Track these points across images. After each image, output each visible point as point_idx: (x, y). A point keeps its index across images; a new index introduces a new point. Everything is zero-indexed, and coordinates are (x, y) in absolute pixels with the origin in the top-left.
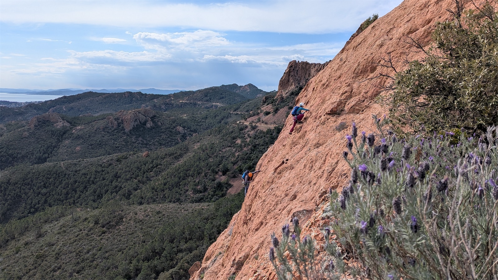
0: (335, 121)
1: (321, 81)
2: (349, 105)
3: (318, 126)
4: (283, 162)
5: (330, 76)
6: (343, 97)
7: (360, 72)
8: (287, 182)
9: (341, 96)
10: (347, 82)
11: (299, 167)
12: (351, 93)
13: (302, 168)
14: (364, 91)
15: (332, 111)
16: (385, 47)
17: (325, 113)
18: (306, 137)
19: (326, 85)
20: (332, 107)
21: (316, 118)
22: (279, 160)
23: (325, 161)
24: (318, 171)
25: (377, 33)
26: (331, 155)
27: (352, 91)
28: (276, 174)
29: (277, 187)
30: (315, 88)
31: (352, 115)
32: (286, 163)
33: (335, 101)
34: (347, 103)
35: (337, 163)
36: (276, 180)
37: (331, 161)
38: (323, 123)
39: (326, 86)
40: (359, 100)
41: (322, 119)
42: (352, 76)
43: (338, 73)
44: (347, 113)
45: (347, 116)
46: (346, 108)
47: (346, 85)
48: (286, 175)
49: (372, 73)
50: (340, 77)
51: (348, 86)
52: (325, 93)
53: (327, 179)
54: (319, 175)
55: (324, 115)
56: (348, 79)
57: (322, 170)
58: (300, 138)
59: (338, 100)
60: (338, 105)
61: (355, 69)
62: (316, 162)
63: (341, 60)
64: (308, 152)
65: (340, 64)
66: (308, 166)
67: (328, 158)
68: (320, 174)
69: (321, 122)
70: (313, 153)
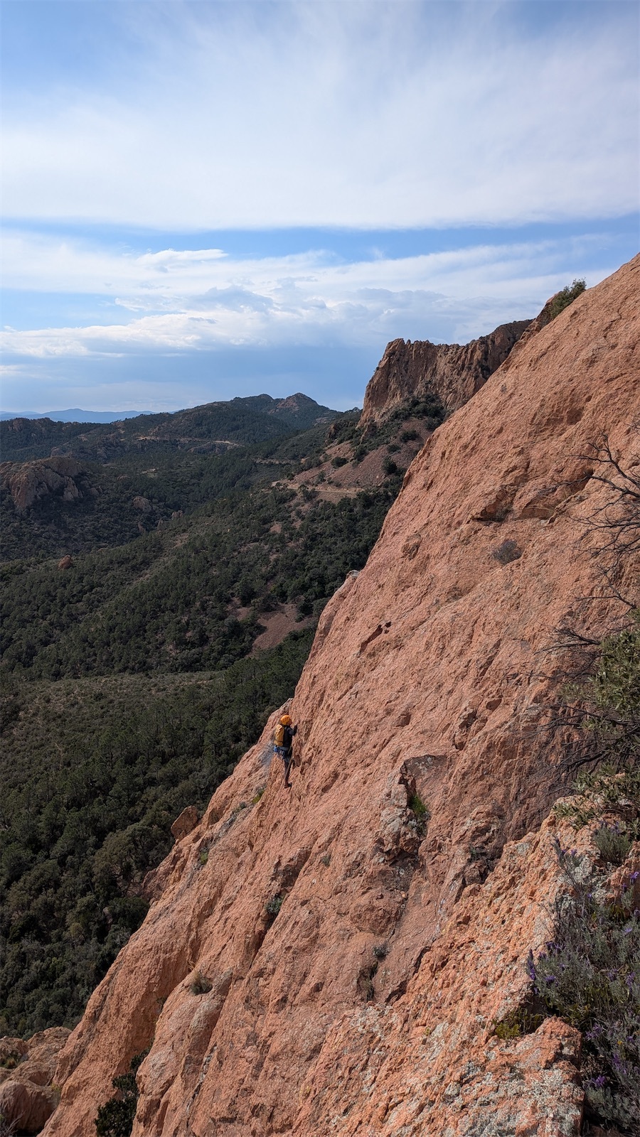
0: (492, 537)
1: (460, 437)
2: (523, 499)
3: (455, 547)
4: (379, 630)
5: (479, 426)
6: (508, 478)
7: (545, 421)
8: (389, 679)
9: (504, 477)
10: (516, 443)
11: (415, 645)
12: (526, 471)
13: (422, 649)
14: (554, 467)
15: (484, 512)
16: (600, 366)
17: (470, 516)
18: (430, 572)
19: (470, 447)
20: (484, 505)
21: (449, 526)
22: (370, 620)
23: (471, 637)
24: (456, 660)
25: (583, 329)
26: (484, 624)
27: (528, 467)
28: (364, 657)
29: (368, 690)
30: (447, 453)
31: (529, 522)
32: (386, 632)
33: (491, 489)
34: (518, 495)
35: (497, 645)
36: (364, 670)
37: (483, 640)
38: (466, 541)
39: (470, 450)
40: (545, 487)
41: (462, 532)
42: (529, 430)
43: (497, 423)
44: (519, 518)
45: (519, 525)
46: (515, 507)
47: (515, 451)
48: (388, 662)
49: (571, 423)
50: (500, 431)
51: (520, 453)
52: (468, 468)
53: (476, 682)
54: (458, 672)
55: (468, 523)
56: (519, 437)
57: (465, 660)
58: (415, 570)
59: (497, 488)
60: (498, 499)
61: (535, 415)
62: (452, 638)
63: (504, 390)
64: (435, 608)
65: (502, 399)
66: (434, 646)
67: (478, 630)
68: (460, 670)
69: (462, 539)
70: (445, 615)
